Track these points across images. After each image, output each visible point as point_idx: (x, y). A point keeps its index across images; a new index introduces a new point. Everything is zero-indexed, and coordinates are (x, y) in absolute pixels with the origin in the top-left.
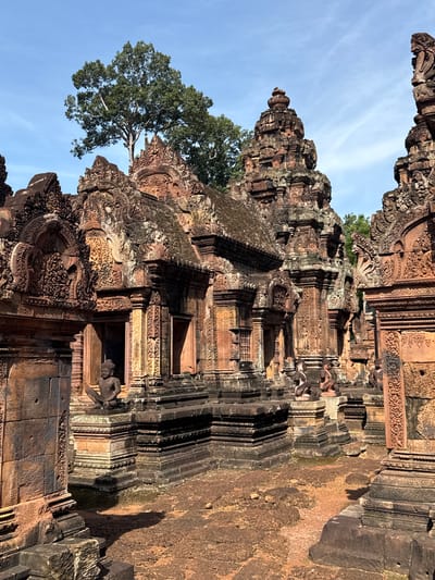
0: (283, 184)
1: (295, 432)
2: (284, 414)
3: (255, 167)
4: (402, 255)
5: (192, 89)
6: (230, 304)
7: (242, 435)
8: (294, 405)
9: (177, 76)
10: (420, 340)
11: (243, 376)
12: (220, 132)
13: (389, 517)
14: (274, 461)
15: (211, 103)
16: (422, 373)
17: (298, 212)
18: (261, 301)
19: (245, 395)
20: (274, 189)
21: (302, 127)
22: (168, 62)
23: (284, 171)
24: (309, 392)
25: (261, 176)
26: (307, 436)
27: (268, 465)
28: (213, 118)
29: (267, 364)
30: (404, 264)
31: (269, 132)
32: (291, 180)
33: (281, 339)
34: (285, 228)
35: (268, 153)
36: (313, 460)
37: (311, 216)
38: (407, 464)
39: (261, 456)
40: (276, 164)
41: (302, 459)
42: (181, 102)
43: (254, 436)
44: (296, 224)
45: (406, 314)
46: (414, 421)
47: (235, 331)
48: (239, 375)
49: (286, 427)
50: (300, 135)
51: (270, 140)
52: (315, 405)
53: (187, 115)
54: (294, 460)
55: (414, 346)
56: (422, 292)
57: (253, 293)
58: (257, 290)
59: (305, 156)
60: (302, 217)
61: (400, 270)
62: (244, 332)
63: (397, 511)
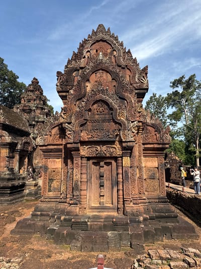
0: (34, 108)
1: (27, 191)
2: (23, 185)
3: (25, 101)
4: (51, 136)
5: (11, 71)
6: (7, 148)
7: (5, 194)
8: (27, 183)
9: (6, 66)
10: (54, 161)
11: (10, 173)
12: (21, 88)
13: (39, 217)
14: (16, 202)
15: (18, 78)
16: (54, 171)
17: (38, 118)
18: (19, 147)
19: (9, 180)
20: (31, 110)
21: (42, 91)
22: (3, 60)
23: (35, 104)
24: (33, 178)
25: (26, 105)
26: (31, 193)
27: (13, 203)
28: (19, 82)
29: (20, 169)
30: (51, 138)
31: (31, 91)
32: (37, 108)
33: (26, 160)
34: (33, 123)
35: (30, 97)
36: (32, 200)
37: (43, 120)
38: (47, 200)
39: (11, 200)
40: (32, 101)
41: (27, 200)
42: (7, 75)
43: (9, 194)
44: (37, 122)
45: (51, 153)
46: (50, 186)
47: (8, 157)
48: (8, 172)
49: (24, 190)
50: (42, 94)
51: (31, 94)
52: (34, 182)
53: (9, 80)
54: (25, 201)
55: (53, 163)
56: (55, 147)
57: (16, 144)
58: (18, 143)
59: (43, 100)
60: (40, 120)
61: (50, 140)
62: (11, 157)
63: (42, 215)
